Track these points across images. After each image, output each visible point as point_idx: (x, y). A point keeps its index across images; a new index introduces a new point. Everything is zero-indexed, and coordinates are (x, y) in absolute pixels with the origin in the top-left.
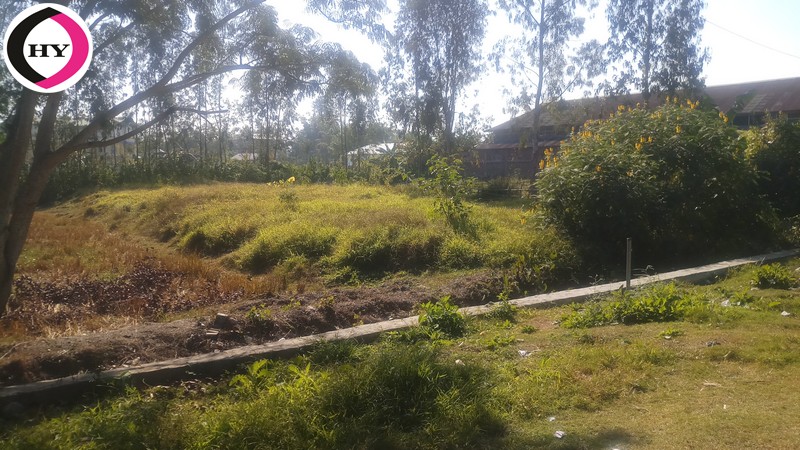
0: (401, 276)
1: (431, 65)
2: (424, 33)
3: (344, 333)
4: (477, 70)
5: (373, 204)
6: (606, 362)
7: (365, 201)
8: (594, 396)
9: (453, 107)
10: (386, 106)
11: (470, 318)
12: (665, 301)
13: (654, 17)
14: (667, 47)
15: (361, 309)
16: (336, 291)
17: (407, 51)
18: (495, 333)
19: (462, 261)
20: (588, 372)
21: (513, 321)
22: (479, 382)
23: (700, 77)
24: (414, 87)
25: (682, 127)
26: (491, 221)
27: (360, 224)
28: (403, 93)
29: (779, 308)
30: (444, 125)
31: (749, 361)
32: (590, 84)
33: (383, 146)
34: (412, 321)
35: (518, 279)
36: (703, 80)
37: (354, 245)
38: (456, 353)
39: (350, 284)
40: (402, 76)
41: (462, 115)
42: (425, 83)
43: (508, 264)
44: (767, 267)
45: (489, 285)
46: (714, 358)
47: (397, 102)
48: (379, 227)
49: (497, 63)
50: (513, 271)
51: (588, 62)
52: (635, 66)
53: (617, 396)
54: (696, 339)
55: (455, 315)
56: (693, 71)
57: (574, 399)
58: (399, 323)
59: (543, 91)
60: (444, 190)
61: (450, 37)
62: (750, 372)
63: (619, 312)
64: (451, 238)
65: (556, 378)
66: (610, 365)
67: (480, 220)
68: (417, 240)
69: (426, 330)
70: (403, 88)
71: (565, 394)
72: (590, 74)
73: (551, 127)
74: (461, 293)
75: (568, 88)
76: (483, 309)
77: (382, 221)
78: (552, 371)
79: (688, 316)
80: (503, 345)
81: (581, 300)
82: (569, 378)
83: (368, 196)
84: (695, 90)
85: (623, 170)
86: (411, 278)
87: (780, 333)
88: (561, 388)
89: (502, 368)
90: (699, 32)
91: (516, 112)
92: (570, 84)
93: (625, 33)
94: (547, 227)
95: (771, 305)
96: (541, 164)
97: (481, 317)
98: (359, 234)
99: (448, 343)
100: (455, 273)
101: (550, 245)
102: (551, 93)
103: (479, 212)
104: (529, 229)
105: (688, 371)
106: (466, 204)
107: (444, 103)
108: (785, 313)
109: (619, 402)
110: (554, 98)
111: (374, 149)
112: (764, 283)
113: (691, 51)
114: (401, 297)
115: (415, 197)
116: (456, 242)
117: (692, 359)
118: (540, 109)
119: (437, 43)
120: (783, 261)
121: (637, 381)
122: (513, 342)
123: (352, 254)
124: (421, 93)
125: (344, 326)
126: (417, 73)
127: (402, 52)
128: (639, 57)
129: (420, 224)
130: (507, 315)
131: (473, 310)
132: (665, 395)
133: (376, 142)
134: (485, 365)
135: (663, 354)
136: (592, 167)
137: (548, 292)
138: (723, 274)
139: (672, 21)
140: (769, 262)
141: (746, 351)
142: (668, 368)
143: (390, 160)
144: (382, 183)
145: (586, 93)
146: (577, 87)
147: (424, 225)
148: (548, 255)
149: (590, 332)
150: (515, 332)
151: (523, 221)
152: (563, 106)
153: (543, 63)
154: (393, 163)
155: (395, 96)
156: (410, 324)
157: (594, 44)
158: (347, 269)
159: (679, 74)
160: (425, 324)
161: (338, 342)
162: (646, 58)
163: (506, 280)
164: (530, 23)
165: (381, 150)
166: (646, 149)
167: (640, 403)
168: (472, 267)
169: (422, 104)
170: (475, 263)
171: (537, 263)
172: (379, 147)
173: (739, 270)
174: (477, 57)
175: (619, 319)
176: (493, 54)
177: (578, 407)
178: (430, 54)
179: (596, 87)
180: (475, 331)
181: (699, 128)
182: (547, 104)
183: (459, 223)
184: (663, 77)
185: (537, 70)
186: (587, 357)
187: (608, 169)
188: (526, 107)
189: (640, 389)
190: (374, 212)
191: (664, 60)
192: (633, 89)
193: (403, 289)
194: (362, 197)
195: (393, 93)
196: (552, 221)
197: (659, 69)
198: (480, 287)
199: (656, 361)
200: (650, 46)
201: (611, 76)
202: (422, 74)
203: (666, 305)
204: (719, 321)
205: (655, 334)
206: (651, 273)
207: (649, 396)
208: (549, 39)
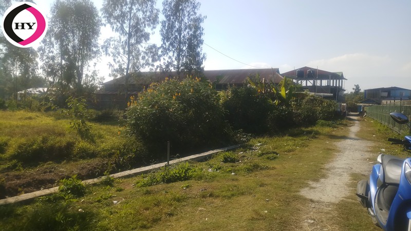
0: (49, 164)
1: (69, 48)
2: (66, 30)
3: (11, 200)
4: (96, 53)
5: (33, 123)
6: (156, 203)
7: (27, 121)
8: (149, 221)
9: (82, 71)
10: (42, 68)
11: (88, 186)
12: (184, 171)
13: (182, 37)
14: (188, 51)
15: (23, 184)
16: (7, 175)
17: (56, 39)
18: (102, 193)
19: (86, 154)
20: (147, 209)
21: (112, 186)
22: (91, 220)
23: (202, 66)
24: (60, 59)
25: (194, 89)
26: (102, 132)
27: (24, 135)
28: (53, 61)
29: (231, 172)
30: (77, 80)
31: (218, 196)
32: (153, 65)
33: (41, 89)
34: (55, 189)
35: (115, 163)
36: (203, 68)
37: (20, 147)
38: (79, 205)
39: (16, 170)
40: (52, 52)
41: (87, 76)
42: (66, 57)
43: (110, 155)
44: (227, 153)
45: (99, 167)
46: (204, 197)
47: (50, 66)
48: (36, 136)
49: (106, 50)
50: (113, 159)
51: (152, 54)
52: (174, 59)
53: (160, 219)
54: (197, 187)
55: (80, 185)
56: (199, 63)
57: (140, 224)
58: (47, 191)
59: (130, 66)
60: (76, 116)
61: (81, 34)
62: (217, 202)
63: (164, 177)
64: (79, 142)
65: (131, 214)
66: (157, 204)
67: (96, 132)
68: (59, 144)
69: (62, 194)
70: (53, 58)
71: (135, 221)
72: (153, 61)
73: (134, 85)
74: (84, 172)
75: (142, 66)
76: (96, 180)
77: (38, 133)
78: (130, 210)
79: (194, 177)
80: (105, 199)
81: (146, 172)
82: (138, 213)
83: (30, 118)
84: (200, 73)
85: (168, 108)
86: (56, 165)
87: (230, 183)
88: (133, 219)
89: (104, 212)
90: (201, 46)
91: (116, 76)
92: (143, 64)
93: (169, 43)
94: (131, 136)
95: (228, 170)
96: (129, 104)
97: (95, 185)
98: (23, 140)
99: (75, 200)
100: (81, 161)
101: (133, 145)
102: (134, 68)
103: (96, 128)
104: (122, 137)
105: (192, 204)
106: (89, 124)
107: (77, 68)
108: (233, 174)
109: (161, 222)
110: (136, 71)
111: (35, 90)
112: (226, 160)
113: (198, 54)
114: (48, 176)
115: (59, 119)
116: (82, 144)
117: (194, 198)
118: (129, 76)
119: (74, 36)
120: (234, 150)
121: (169, 211)
122: (111, 197)
123: (18, 152)
124: (64, 62)
125: (12, 195)
126: (61, 51)
127: (53, 39)
128: (175, 55)
129: (61, 134)
130: (109, 183)
131: (90, 181)
132: (182, 217)
133: (36, 86)
134: (95, 210)
135: (182, 197)
136: (153, 106)
137: (130, 169)
138: (210, 157)
139: (189, 39)
140: (228, 151)
141: (217, 192)
142: (184, 203)
143: (44, 98)
144: (39, 110)
145: (151, 69)
146: (147, 67)
147: (64, 135)
148: (131, 150)
149: (149, 188)
150: (112, 192)
151: (119, 133)
152: (140, 75)
153: (129, 53)
154: (47, 99)
155: (48, 62)
156: (53, 191)
157: (154, 46)
158: (14, 161)
159: (193, 64)
160: (62, 191)
161: (7, 205)
162: (179, 55)
163: (109, 164)
164: (123, 32)
165: (40, 91)
166: (178, 98)
167: (170, 221)
168: (91, 158)
169: (64, 68)
170: (93, 155)
171: (126, 154)
172: (38, 90)
173: (216, 154)
174: (96, 46)
175: (163, 181)
176: (104, 46)
177: (141, 227)
178: (69, 41)
179: (155, 67)
180: (91, 193)
181: (201, 90)
182: (132, 73)
183: (84, 134)
184: (186, 65)
185: (127, 56)
186: (147, 202)
187: (161, 107)
188: (122, 74)
189: (171, 215)
190: (34, 127)
191: (187, 57)
192: (172, 69)
193: (50, 172)
194: (26, 119)
195: (47, 60)
196: (134, 133)
197: (184, 61)
198: (95, 168)
199: (179, 200)
200: (180, 50)
201: (162, 62)
202: (64, 52)
203: (185, 173)
204: (206, 179)
205: (179, 188)
206: (178, 157)
207: (174, 218)
208: (133, 41)
